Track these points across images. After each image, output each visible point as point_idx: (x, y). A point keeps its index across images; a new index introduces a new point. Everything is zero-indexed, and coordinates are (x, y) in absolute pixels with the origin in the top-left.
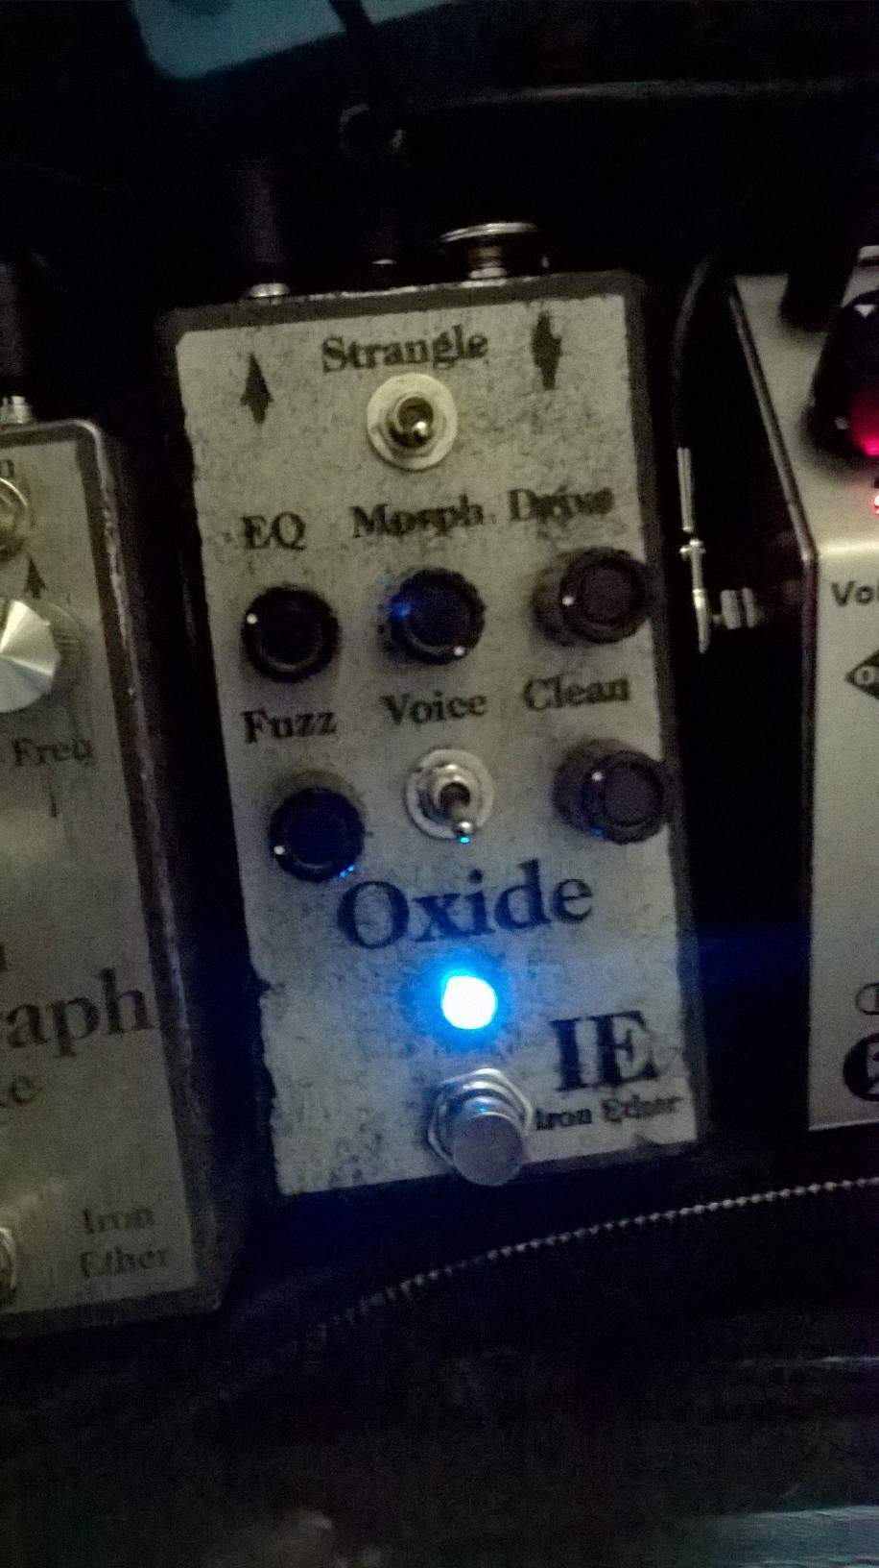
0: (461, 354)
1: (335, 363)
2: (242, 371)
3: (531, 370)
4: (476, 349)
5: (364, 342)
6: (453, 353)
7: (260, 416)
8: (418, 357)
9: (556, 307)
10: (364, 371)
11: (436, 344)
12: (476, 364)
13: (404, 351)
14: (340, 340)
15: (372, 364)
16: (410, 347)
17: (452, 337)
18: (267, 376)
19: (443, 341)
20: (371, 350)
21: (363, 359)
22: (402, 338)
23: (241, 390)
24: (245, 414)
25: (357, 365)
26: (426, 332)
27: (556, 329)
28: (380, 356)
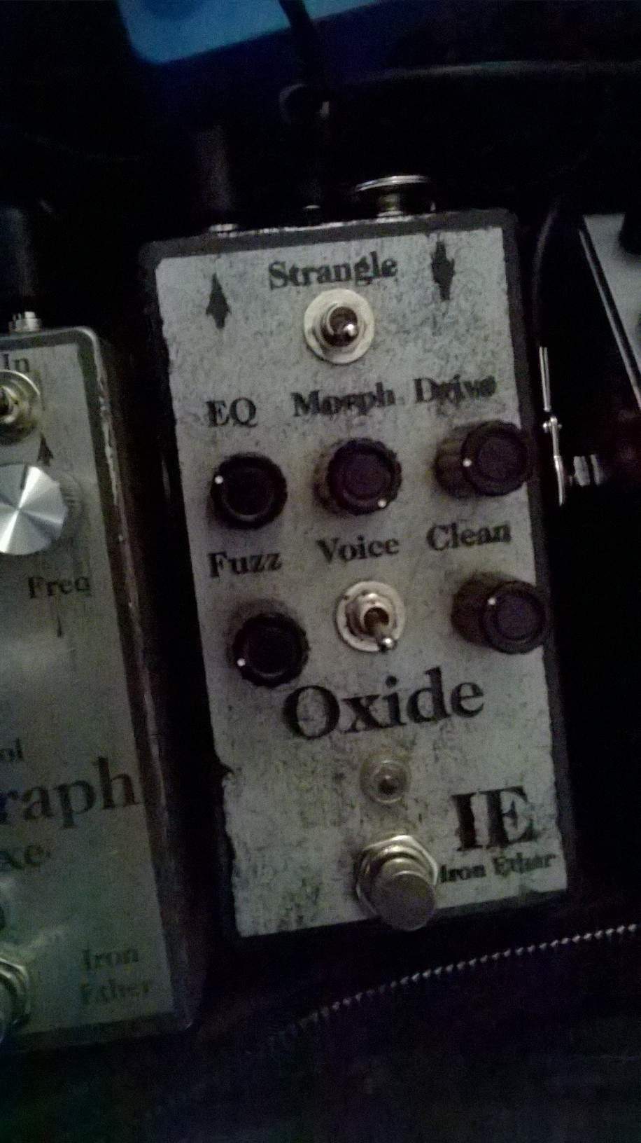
0: (377, 275)
1: (279, 282)
2: (207, 289)
3: (431, 286)
4: (388, 270)
5: (301, 265)
6: (370, 274)
7: (221, 323)
8: (343, 275)
9: (450, 237)
10: (301, 288)
11: (357, 266)
12: (389, 281)
13: (332, 271)
14: (283, 264)
15: (307, 282)
16: (337, 268)
17: (369, 261)
18: (226, 292)
19: (362, 264)
20: (306, 273)
21: (300, 278)
22: (331, 263)
23: (206, 303)
24: (210, 322)
25: (297, 284)
26: (349, 257)
27: (450, 254)
28: (313, 276)
